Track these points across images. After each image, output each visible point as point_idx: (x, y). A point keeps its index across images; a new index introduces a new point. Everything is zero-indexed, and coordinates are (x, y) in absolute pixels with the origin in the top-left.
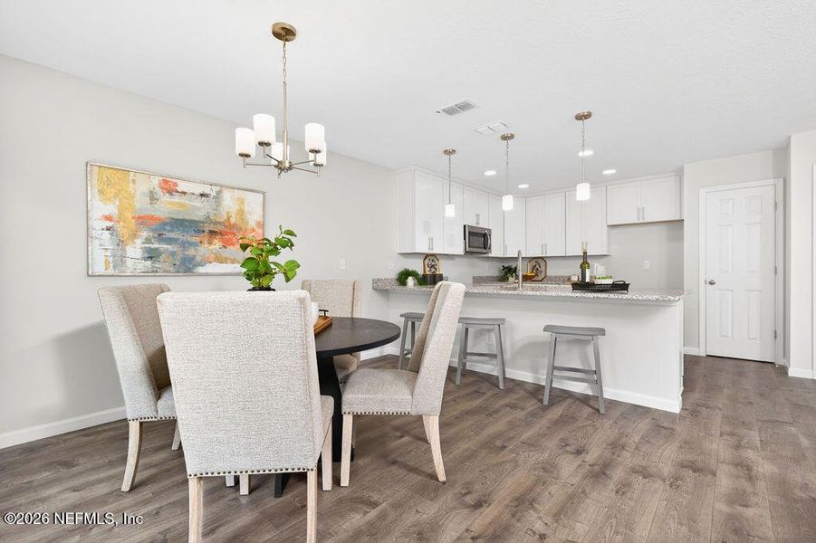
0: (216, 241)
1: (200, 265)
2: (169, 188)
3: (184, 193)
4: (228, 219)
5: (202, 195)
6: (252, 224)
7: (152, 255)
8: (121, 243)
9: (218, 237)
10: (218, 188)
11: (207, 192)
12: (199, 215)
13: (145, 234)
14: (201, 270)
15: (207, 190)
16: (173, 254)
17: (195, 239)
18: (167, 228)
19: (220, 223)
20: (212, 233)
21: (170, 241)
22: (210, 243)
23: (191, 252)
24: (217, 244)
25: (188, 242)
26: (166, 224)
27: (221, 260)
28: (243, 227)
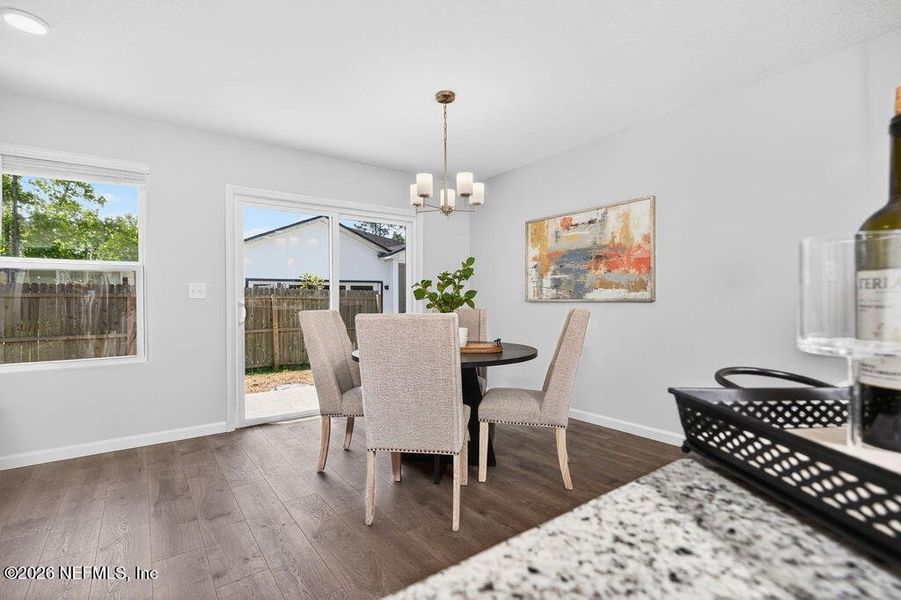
0: (601, 265)
1: (589, 290)
2: (568, 225)
3: (577, 225)
4: (613, 241)
5: (590, 222)
6: (638, 239)
7: (557, 284)
8: (541, 276)
9: (604, 261)
10: (603, 210)
11: (594, 217)
12: (587, 243)
13: (552, 268)
14: (589, 296)
15: (593, 215)
16: (569, 282)
17: (585, 267)
18: (566, 259)
19: (605, 246)
20: (599, 257)
21: (568, 271)
22: (596, 269)
23: (581, 279)
24: (602, 269)
25: (579, 270)
26: (564, 256)
27: (605, 285)
28: (628, 245)
